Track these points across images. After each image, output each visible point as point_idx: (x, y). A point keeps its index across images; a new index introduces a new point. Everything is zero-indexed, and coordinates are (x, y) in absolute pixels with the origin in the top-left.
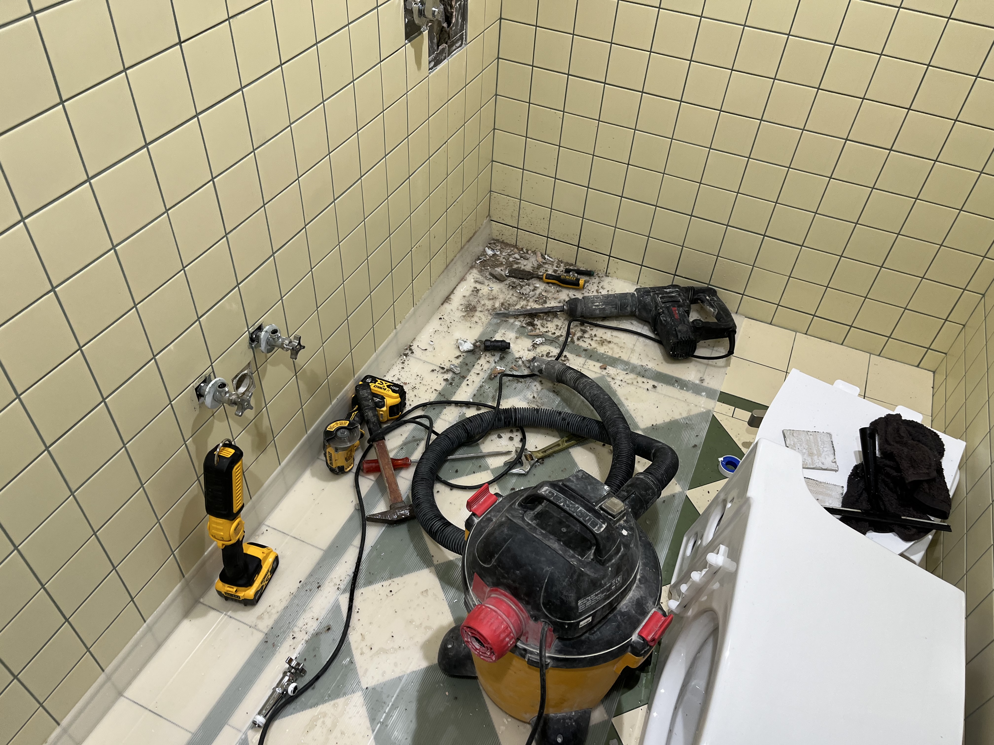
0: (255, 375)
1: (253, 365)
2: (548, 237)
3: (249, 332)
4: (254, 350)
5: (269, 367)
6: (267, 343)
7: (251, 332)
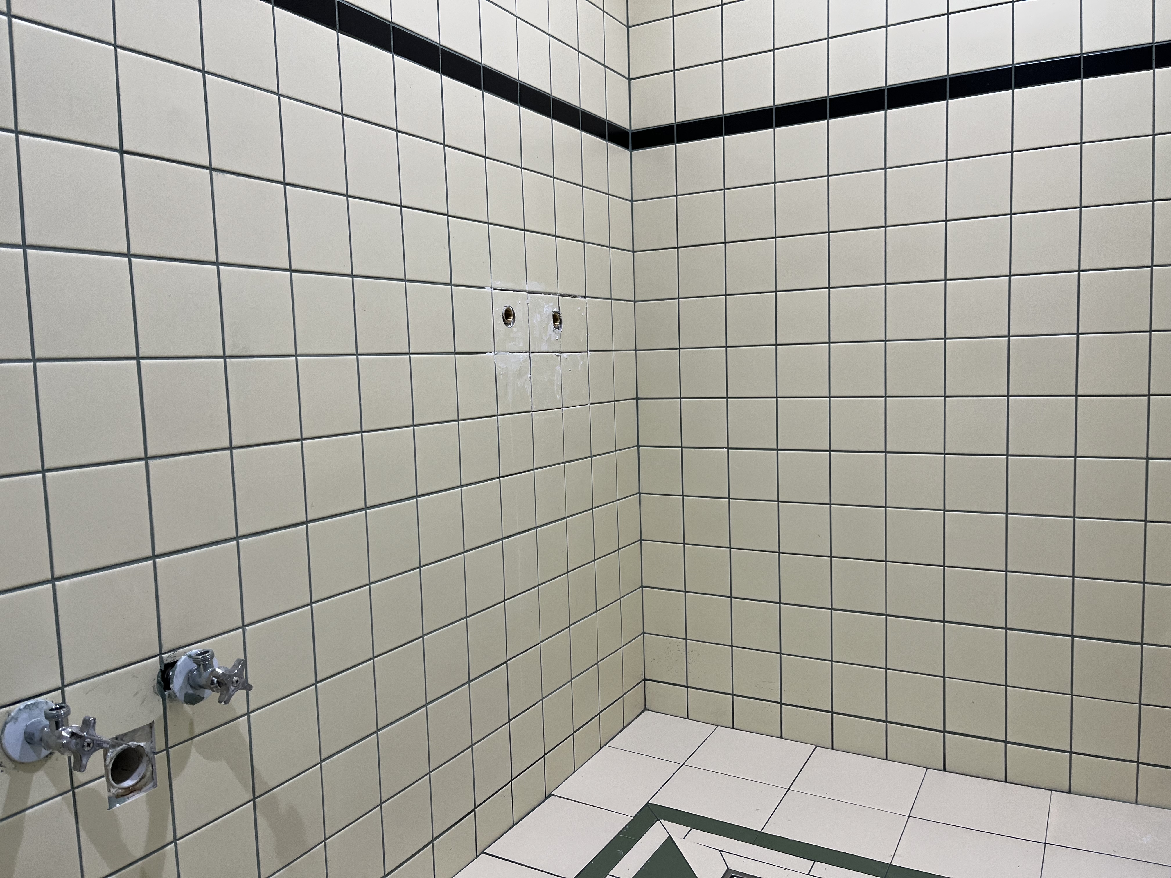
0: (160, 759)
1: (159, 731)
2: (733, 695)
3: (161, 660)
4: (167, 701)
5: (195, 756)
6: (189, 683)
7: (165, 662)
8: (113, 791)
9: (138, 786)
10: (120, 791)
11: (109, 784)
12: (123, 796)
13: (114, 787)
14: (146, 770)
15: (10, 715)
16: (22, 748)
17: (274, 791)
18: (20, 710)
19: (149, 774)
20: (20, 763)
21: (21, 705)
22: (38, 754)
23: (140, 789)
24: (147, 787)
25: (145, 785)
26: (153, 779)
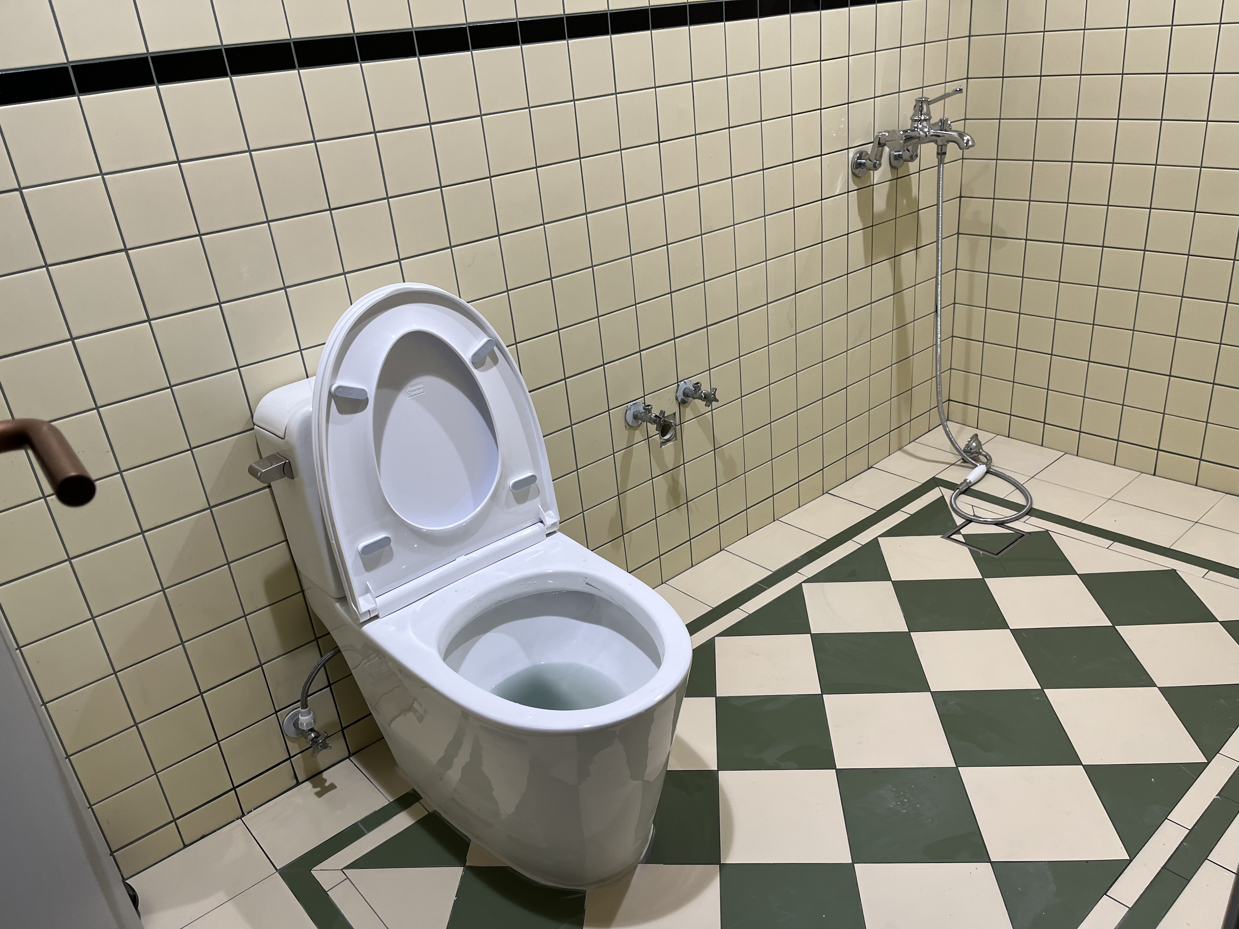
0: (678, 427)
1: (677, 415)
2: (1011, 415)
4: (680, 405)
5: (691, 428)
8: (661, 440)
9: (670, 439)
10: (664, 441)
11: (660, 437)
12: (665, 443)
13: (662, 439)
14: (673, 433)
15: (628, 407)
16: (632, 421)
17: (723, 447)
18: (631, 405)
19: (674, 434)
20: (631, 426)
21: (632, 403)
22: (637, 422)
23: (670, 441)
24: (673, 440)
25: (672, 439)
26: (675, 437)
